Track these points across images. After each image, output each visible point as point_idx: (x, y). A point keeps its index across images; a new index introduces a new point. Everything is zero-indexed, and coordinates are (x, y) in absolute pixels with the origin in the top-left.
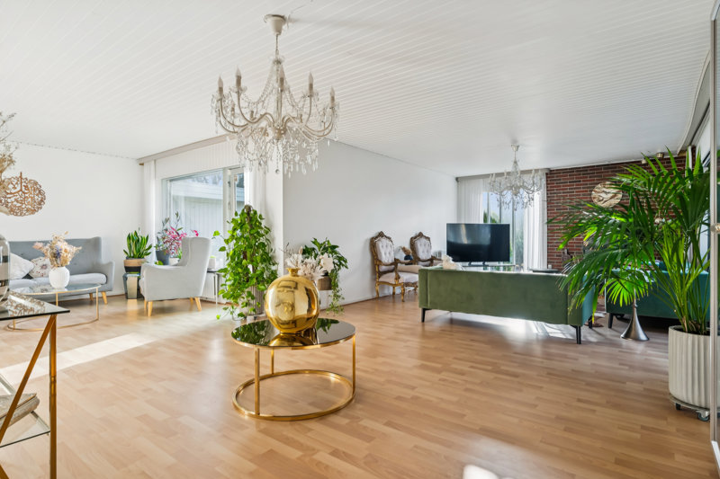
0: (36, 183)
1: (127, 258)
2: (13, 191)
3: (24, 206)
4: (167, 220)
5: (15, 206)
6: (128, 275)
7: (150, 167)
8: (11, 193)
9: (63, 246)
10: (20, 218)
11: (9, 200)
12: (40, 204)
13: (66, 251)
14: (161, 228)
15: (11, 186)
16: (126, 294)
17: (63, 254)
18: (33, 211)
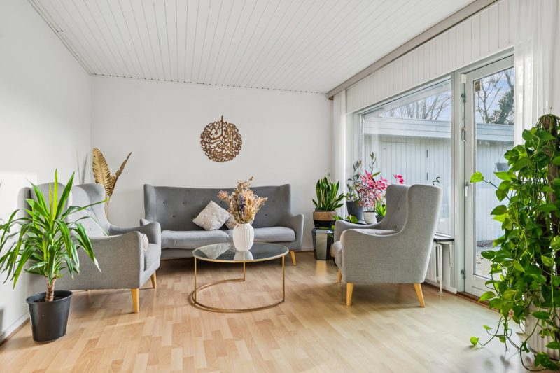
0: (234, 127)
1: (317, 210)
2: (216, 136)
3: (224, 152)
4: (358, 164)
5: (217, 152)
6: (317, 231)
7: (340, 100)
8: (214, 139)
9: (248, 195)
10: (221, 163)
11: (212, 146)
12: (237, 149)
13: (250, 203)
14: (352, 174)
15: (214, 131)
16: (315, 250)
17: (247, 207)
18: (231, 157)
